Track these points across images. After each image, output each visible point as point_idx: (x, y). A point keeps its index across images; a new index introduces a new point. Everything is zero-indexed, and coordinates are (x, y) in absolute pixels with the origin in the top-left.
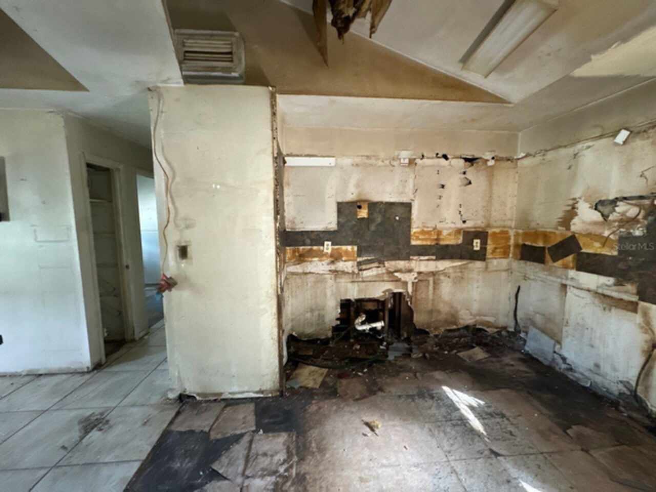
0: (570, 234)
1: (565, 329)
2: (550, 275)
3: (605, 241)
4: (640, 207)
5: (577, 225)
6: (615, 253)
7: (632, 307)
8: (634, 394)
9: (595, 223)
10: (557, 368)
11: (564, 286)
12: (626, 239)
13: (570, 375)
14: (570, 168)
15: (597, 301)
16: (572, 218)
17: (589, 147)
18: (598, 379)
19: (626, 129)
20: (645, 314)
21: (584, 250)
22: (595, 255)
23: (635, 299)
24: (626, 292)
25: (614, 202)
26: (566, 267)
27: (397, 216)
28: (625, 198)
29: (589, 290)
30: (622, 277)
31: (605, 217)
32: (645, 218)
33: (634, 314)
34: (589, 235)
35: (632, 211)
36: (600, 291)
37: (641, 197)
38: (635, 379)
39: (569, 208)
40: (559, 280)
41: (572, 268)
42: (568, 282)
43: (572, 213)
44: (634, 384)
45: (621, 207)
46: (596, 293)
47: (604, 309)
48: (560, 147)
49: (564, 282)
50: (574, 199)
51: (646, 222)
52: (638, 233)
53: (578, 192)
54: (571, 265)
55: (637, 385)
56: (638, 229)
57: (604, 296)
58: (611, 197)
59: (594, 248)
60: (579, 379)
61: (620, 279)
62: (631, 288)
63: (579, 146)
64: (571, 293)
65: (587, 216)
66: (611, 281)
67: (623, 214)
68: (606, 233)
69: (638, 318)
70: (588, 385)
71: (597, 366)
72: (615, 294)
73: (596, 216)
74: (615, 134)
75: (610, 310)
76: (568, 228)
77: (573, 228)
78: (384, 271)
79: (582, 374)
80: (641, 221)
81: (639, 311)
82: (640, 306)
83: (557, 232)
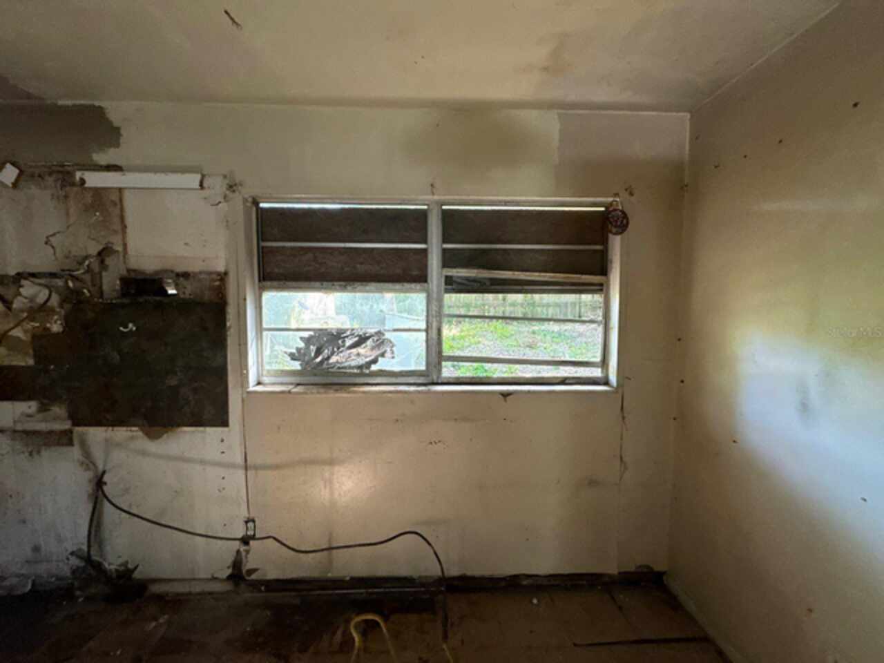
3: (16, 346)
4: (51, 288)
6: (31, 362)
7: (65, 439)
8: (88, 559)
15: (18, 445)
18: (42, 569)
19: (14, 164)
20: (83, 444)
23: (67, 425)
24: (56, 419)
25: (15, 280)
28: (33, 275)
32: (61, 306)
33: (69, 448)
36: (19, 427)
37: (53, 275)
38: (85, 541)
44: (85, 548)
45: (28, 289)
46: (15, 431)
47: (31, 454)
51: (63, 312)
52: (56, 328)
55: (89, 546)
56: (55, 322)
57: (27, 433)
58: (12, 272)
60: (12, 587)
61: (45, 401)
62: (59, 410)
66: (31, 407)
67: (32, 299)
69: (75, 452)
70: (28, 588)
71: (36, 549)
72: (42, 426)
75: (39, 452)
79: (18, 576)
80: (58, 310)
81: (76, 441)
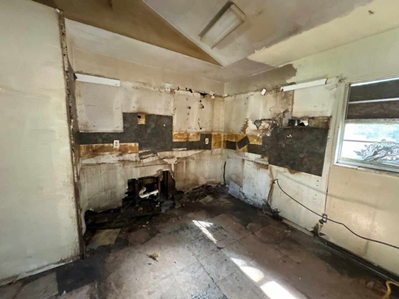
0: (245, 136)
1: (244, 180)
2: (238, 155)
3: (258, 139)
4: (269, 123)
5: (248, 132)
6: (261, 144)
7: (266, 167)
8: (267, 203)
9: (255, 130)
10: (241, 199)
11: (243, 160)
12: (265, 137)
13: (246, 201)
14: (245, 104)
15: (255, 166)
16: (246, 128)
17: (252, 95)
18: (256, 200)
19: (265, 89)
20: (271, 170)
21: (251, 143)
22: (255, 145)
23: (267, 163)
24: (265, 161)
25: (261, 121)
26: (244, 151)
27: (164, 124)
28: (264, 120)
29: (252, 161)
30: (263, 154)
31: (258, 127)
32: (271, 128)
33: (266, 170)
34: (252, 136)
35: (267, 126)
36: (256, 161)
37: (269, 120)
38: (267, 197)
39: (245, 123)
40: (241, 158)
41: (246, 152)
42: (245, 158)
43: (246, 126)
44: (267, 199)
45: (263, 123)
46: (255, 162)
47: (258, 169)
48: (242, 93)
49: (244, 158)
50: (247, 119)
51: (271, 130)
52: (268, 135)
53: (248, 116)
54: (246, 150)
55: (268, 200)
56: (268, 133)
57: (258, 163)
58: (260, 119)
59: (253, 142)
60: (249, 202)
61: (263, 155)
62: (266, 159)
63: (249, 94)
64: (246, 162)
65: (252, 127)
66: (259, 156)
67: (264, 127)
68: (258, 135)
69: (268, 171)
70: (252, 204)
71: (255, 195)
72: (261, 162)
73: (254, 127)
74: (261, 90)
75: (259, 169)
76: (245, 133)
77: (247, 133)
78: (157, 158)
79: (250, 199)
80: (270, 130)
81: (269, 168)
82: (269, 167)
83: (241, 135)
